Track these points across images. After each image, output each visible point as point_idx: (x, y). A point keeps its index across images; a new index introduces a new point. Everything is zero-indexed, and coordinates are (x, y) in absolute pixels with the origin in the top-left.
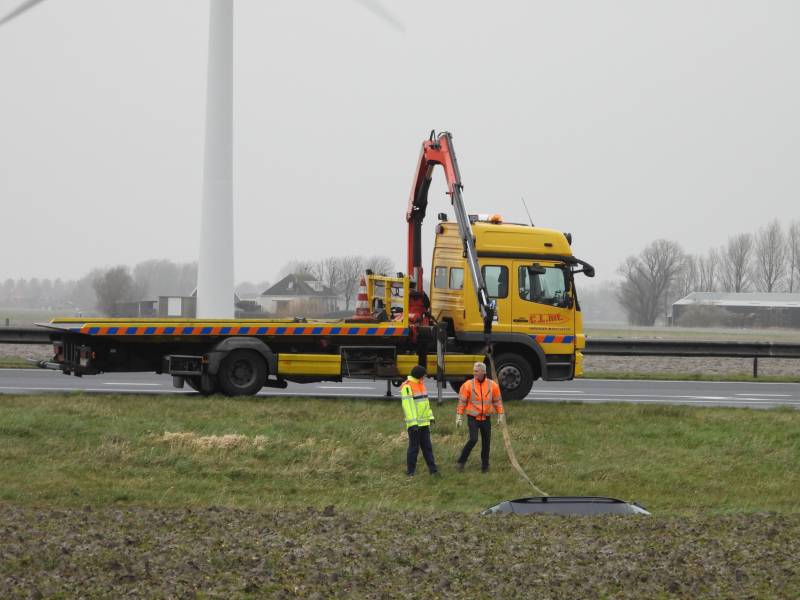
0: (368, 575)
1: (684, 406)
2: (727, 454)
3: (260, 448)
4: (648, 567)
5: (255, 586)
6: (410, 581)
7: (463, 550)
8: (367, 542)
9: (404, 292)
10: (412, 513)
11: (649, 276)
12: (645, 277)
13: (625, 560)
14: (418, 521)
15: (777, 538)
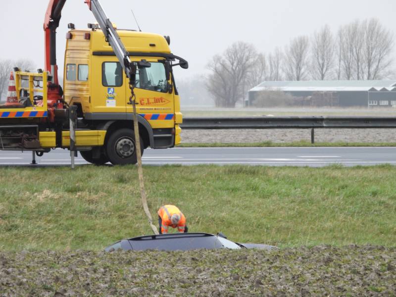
1: (258, 166)
2: (293, 202)
4: (234, 288)
7: (92, 279)
8: (19, 274)
9: (43, 84)
10: (53, 252)
11: (230, 70)
12: (227, 70)
13: (217, 283)
14: (58, 257)
15: (332, 264)
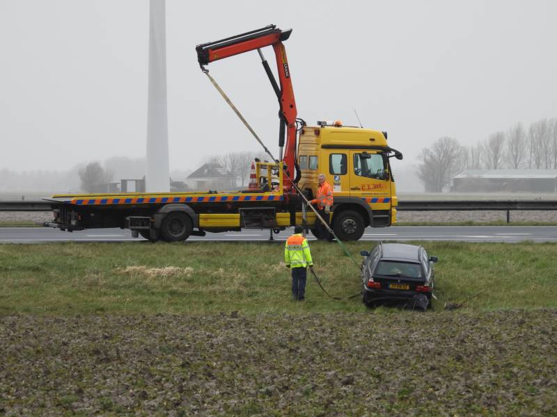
0: (260, 355)
1: (462, 242)
2: (491, 272)
3: (189, 275)
4: (442, 346)
5: (188, 363)
6: (288, 358)
7: (321, 338)
8: (259, 334)
11: (438, 160)
12: (435, 160)
13: (427, 342)
14: (292, 319)
15: (524, 326)
